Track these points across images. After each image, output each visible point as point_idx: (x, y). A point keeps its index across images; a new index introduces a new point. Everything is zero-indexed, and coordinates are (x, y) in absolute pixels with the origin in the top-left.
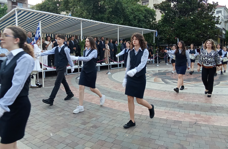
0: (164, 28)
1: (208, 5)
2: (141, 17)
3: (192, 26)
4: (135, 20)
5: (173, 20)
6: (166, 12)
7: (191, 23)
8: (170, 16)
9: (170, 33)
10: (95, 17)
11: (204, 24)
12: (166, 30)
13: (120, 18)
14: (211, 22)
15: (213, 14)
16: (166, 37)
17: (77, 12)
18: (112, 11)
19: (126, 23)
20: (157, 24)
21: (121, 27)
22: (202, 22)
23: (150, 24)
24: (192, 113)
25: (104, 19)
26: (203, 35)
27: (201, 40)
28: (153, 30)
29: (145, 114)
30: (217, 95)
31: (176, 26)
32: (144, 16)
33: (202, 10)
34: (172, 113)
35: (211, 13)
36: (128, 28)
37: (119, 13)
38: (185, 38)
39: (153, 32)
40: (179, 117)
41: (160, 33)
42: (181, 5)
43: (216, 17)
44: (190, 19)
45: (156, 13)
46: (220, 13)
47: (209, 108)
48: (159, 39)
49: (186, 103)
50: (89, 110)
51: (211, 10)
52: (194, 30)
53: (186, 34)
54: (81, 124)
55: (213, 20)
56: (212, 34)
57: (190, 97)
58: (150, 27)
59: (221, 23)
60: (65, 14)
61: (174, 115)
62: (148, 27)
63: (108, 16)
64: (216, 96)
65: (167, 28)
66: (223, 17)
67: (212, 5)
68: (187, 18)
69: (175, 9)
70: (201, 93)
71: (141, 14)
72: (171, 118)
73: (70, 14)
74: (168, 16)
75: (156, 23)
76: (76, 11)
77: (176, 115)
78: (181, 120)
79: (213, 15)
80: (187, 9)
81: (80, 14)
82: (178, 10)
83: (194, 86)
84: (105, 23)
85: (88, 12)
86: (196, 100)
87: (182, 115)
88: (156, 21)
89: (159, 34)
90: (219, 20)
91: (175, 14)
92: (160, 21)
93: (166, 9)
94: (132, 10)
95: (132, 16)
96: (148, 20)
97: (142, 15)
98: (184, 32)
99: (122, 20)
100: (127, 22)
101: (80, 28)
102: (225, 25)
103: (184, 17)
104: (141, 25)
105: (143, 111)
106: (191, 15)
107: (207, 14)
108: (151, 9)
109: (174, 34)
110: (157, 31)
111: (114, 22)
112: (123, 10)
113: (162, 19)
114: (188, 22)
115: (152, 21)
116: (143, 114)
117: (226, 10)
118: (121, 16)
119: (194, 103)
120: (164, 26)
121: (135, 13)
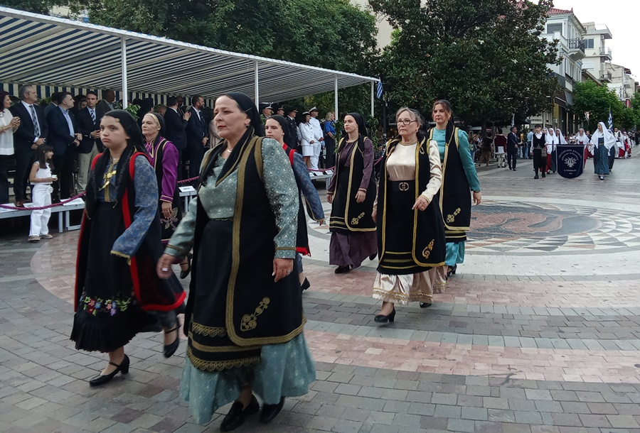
0: (402, 71)
1: (527, 8)
2: (331, 34)
3: (482, 68)
4: (312, 45)
5: (429, 48)
6: (407, 21)
7: (478, 58)
8: (419, 36)
9: (418, 88)
10: (176, 27)
11: (515, 61)
12: (407, 78)
13: (263, 35)
14: (534, 58)
15: (538, 34)
16: (408, 100)
17: (111, 9)
18: (236, 12)
19: (282, 52)
20: (379, 58)
21: (267, 63)
22: (509, 55)
23: (360, 56)
24: (496, 345)
25: (208, 34)
26: (514, 96)
27: (509, 110)
28: (369, 78)
29: (347, 362)
30: (564, 279)
31: (437, 65)
32: (339, 33)
33: (510, 21)
34: (433, 349)
35: (535, 30)
36: (288, 67)
37: (259, 18)
38: (463, 103)
39: (369, 83)
40: (458, 363)
41: (390, 87)
43: (548, 41)
44: (475, 46)
45: (377, 25)
46: (557, 30)
47: (545, 324)
48: (386, 105)
49: (476, 309)
50: (145, 362)
51: (534, 22)
52: (487, 80)
53: (466, 90)
54: (112, 418)
55: (539, 50)
56: (538, 93)
57: (485, 288)
58: (360, 65)
59: (561, 59)
60: (66, 15)
61: (440, 356)
62: (354, 67)
63: (221, 28)
64: (562, 283)
65: (410, 72)
66: (565, 43)
67: (535, 6)
68: (467, 44)
69: (433, 16)
70: (518, 274)
71: (329, 26)
72: (432, 368)
73: (87, 16)
74: (411, 33)
75: (377, 55)
76: (106, 6)
77: (447, 356)
78: (462, 374)
79: (538, 37)
80: (466, 17)
81: (123, 16)
82: (441, 17)
83: (497, 254)
84: (212, 50)
85: (150, 11)
86: (502, 298)
87: (464, 352)
88: (377, 48)
89: (386, 88)
90: (557, 50)
91: (432, 30)
92: (391, 49)
93: (405, 13)
94: (303, 11)
95: (303, 31)
96: (353, 44)
97: (334, 28)
98: (458, 85)
99: (271, 41)
100: (287, 47)
101: (120, 66)
102: (572, 67)
103: (459, 39)
104: (331, 59)
105: (339, 352)
106: (478, 35)
107: (523, 32)
108: (361, 10)
109: (432, 90)
110: (379, 80)
111: (244, 46)
112: (273, 10)
113: (396, 44)
114: (471, 55)
115: (366, 47)
116: (341, 362)
117: (574, 23)
118: (265, 27)
119: (499, 310)
120: (401, 66)
121: (313, 21)
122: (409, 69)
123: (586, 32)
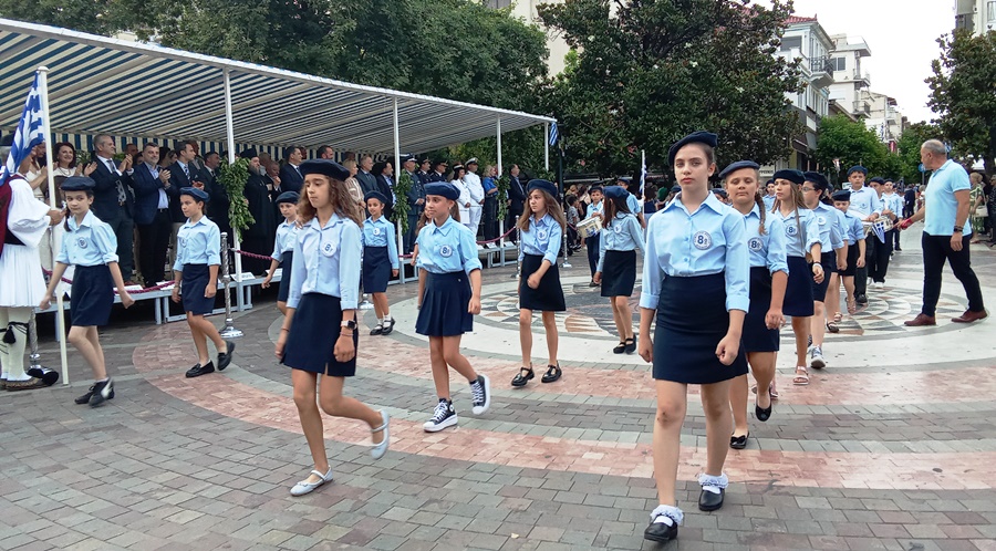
0: (584, 107)
1: (756, 15)
2: (486, 59)
3: (694, 100)
4: (461, 74)
5: (621, 74)
6: (591, 38)
7: (690, 86)
8: (607, 59)
9: (607, 130)
11: (741, 90)
12: (592, 116)
13: (395, 63)
14: (766, 85)
15: (773, 51)
16: (593, 146)
18: (359, 32)
19: (422, 85)
20: (553, 90)
21: (409, 99)
22: (731, 82)
23: (525, 89)
25: (323, 64)
26: (738, 139)
28: (542, 117)
31: (633, 97)
32: (497, 58)
33: (732, 34)
35: (768, 46)
36: (435, 104)
37: (390, 41)
39: (541, 124)
41: (568, 129)
42: (651, 10)
43: (786, 61)
44: (686, 70)
45: (549, 45)
46: (794, 46)
48: (564, 154)
51: (767, 34)
52: (702, 117)
53: (672, 131)
55: (774, 74)
56: (771, 133)
58: (528, 102)
59: (805, 85)
62: (518, 104)
63: (340, 53)
65: (593, 108)
66: (807, 64)
67: (768, 13)
68: (674, 68)
69: (627, 30)
71: (484, 49)
74: (597, 55)
75: (549, 87)
79: (773, 55)
80: (672, 29)
82: (638, 30)
84: (339, 83)
85: (245, 34)
88: (549, 77)
89: (563, 131)
91: (625, 48)
92: (568, 77)
93: (587, 26)
94: (449, 28)
95: (448, 56)
96: (516, 72)
97: (491, 51)
98: (662, 124)
99: (406, 70)
100: (428, 79)
101: (223, 106)
102: (816, 97)
103: (662, 62)
104: (487, 94)
106: (689, 54)
107: (750, 50)
108: (526, 25)
109: (626, 133)
110: (554, 120)
111: (371, 79)
112: (408, 28)
113: (575, 71)
114: (680, 82)
115: (533, 76)
117: (818, 36)
118: (397, 52)
120: (582, 100)
121: (461, 42)
122: (594, 104)
123: (834, 47)
